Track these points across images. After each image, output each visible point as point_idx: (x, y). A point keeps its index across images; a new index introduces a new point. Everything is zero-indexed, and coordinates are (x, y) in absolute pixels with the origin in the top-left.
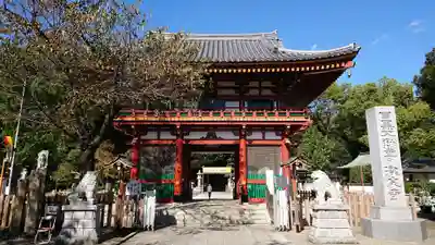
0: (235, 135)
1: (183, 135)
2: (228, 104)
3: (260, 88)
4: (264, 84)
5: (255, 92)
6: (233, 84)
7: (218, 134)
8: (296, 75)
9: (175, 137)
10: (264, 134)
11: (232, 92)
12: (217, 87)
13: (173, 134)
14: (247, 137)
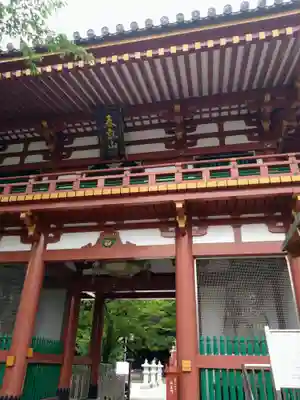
0: (165, 234)
1: (48, 240)
3: (222, 135)
4: (228, 126)
5: (214, 142)
6: (161, 133)
7: (127, 237)
9: (27, 247)
11: (161, 147)
12: (123, 144)
13: (23, 241)
14: (196, 240)
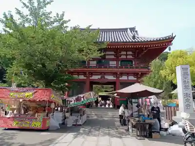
0: (114, 77)
1: (90, 77)
2: (111, 63)
3: (127, 55)
4: (128, 53)
5: (125, 57)
6: (113, 53)
7: (106, 77)
8: (144, 49)
9: (85, 78)
10: (128, 77)
11: (113, 57)
13: (84, 77)
14: (120, 79)
